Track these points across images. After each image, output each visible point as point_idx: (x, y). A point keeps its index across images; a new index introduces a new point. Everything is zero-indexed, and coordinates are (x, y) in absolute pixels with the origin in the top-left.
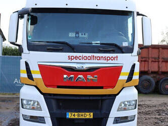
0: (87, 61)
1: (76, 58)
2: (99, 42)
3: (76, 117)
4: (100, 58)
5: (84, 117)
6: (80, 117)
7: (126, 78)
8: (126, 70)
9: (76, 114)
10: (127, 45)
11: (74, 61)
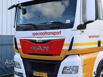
0: (42, 36)
1: (37, 34)
2: (52, 22)
3: (38, 75)
4: (50, 33)
5: (42, 76)
6: (40, 76)
7: (68, 48)
8: (67, 42)
9: (38, 73)
10: (69, 22)
11: (36, 36)
